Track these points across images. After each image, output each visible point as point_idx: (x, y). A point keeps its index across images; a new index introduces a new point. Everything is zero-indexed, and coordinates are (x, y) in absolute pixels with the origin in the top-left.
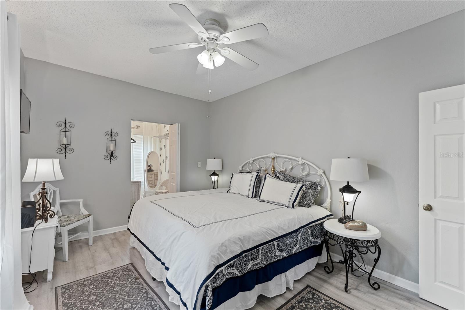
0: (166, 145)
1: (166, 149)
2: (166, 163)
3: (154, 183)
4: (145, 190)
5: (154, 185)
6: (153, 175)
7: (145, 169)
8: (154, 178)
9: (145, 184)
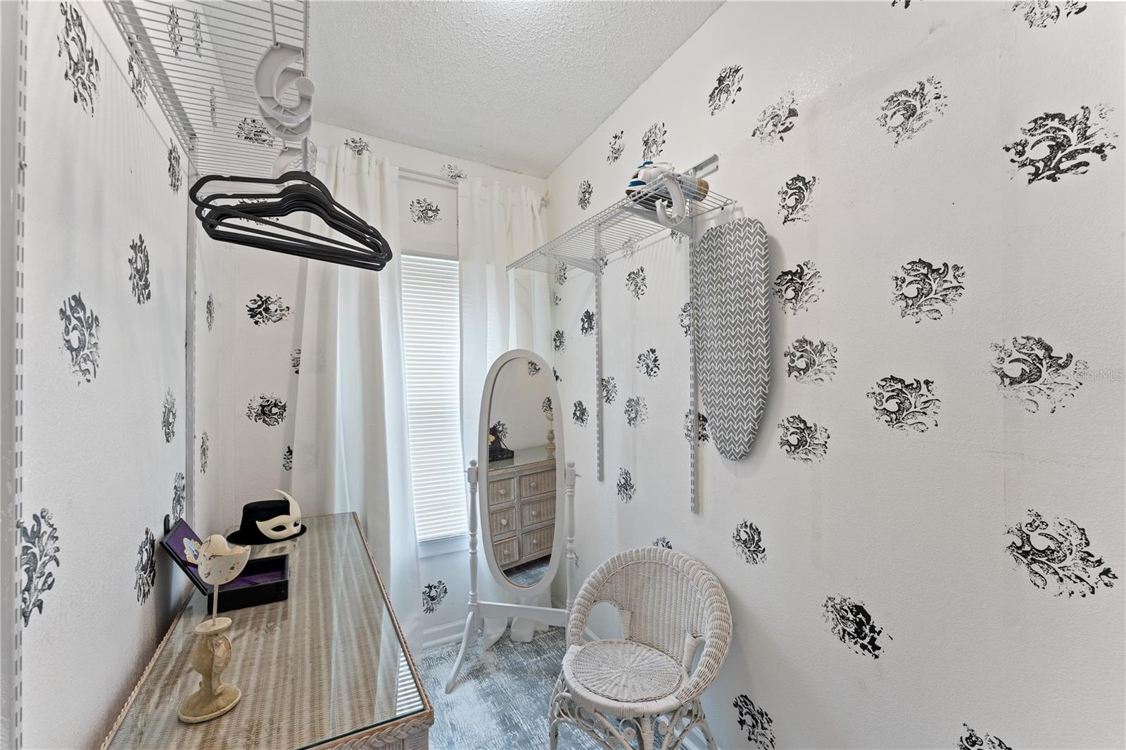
0: (599, 306)
1: (599, 334)
2: (601, 426)
3: (519, 523)
4: (474, 597)
5: (519, 534)
6: (514, 482)
7: (473, 463)
8: (520, 496)
9: (474, 554)
